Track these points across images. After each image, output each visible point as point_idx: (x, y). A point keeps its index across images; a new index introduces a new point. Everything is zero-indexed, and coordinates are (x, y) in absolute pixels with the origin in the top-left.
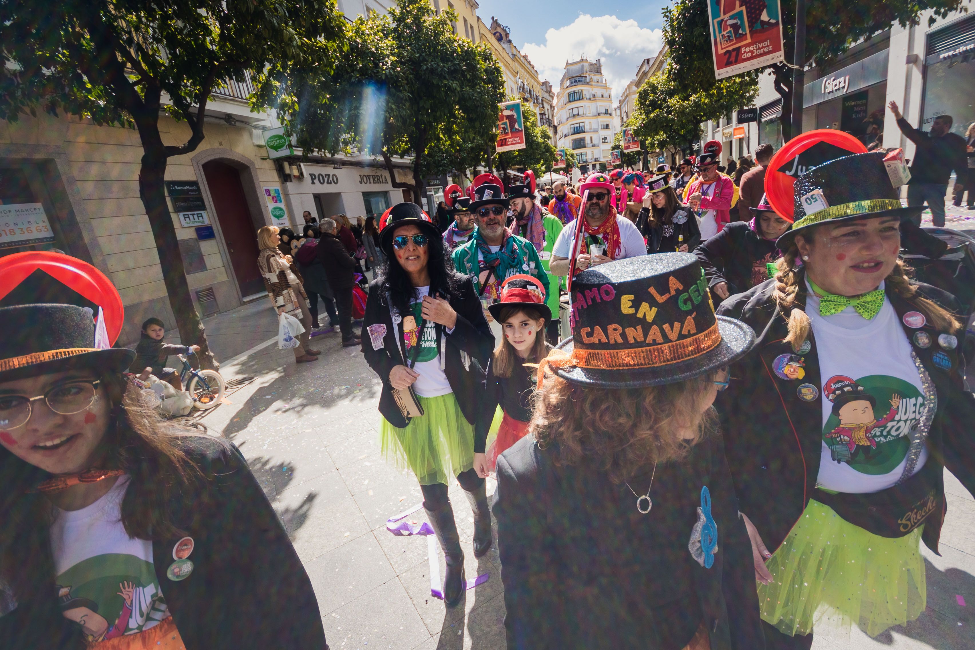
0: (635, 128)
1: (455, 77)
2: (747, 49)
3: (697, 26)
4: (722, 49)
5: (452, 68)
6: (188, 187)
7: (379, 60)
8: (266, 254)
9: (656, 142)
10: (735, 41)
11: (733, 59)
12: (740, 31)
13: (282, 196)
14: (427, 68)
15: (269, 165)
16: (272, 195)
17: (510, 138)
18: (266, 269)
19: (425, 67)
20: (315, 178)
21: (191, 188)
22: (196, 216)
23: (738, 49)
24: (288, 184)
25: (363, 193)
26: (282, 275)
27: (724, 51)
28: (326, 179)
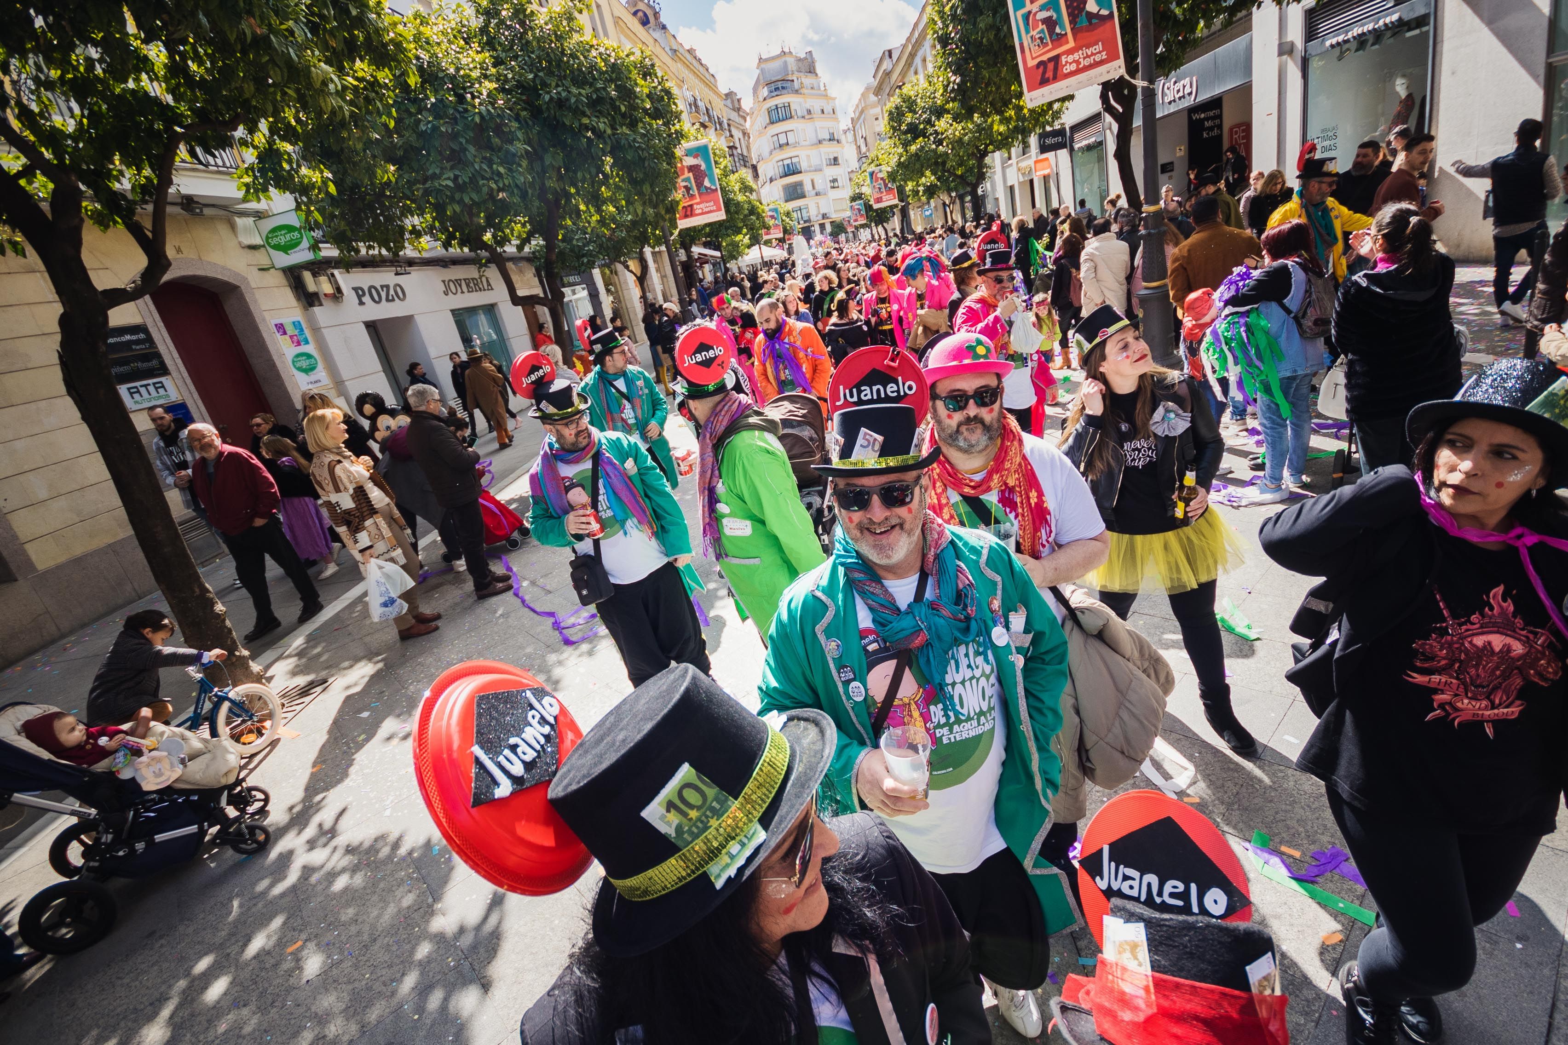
0: (890, 169)
1: (600, 112)
2: (1070, 58)
3: (981, 14)
4: (1033, 59)
5: (594, 96)
6: (128, 337)
7: (464, 88)
8: (327, 461)
9: (921, 189)
10: (1050, 46)
11: (1049, 74)
12: (1058, 30)
13: (307, 333)
14: (551, 98)
15: (276, 279)
16: (289, 332)
17: (698, 204)
18: (330, 487)
19: (547, 98)
20: (364, 294)
21: (134, 337)
22: (151, 389)
23: (1056, 59)
24: (316, 309)
25: (452, 311)
26: (360, 493)
27: (1036, 62)
28: (383, 294)
